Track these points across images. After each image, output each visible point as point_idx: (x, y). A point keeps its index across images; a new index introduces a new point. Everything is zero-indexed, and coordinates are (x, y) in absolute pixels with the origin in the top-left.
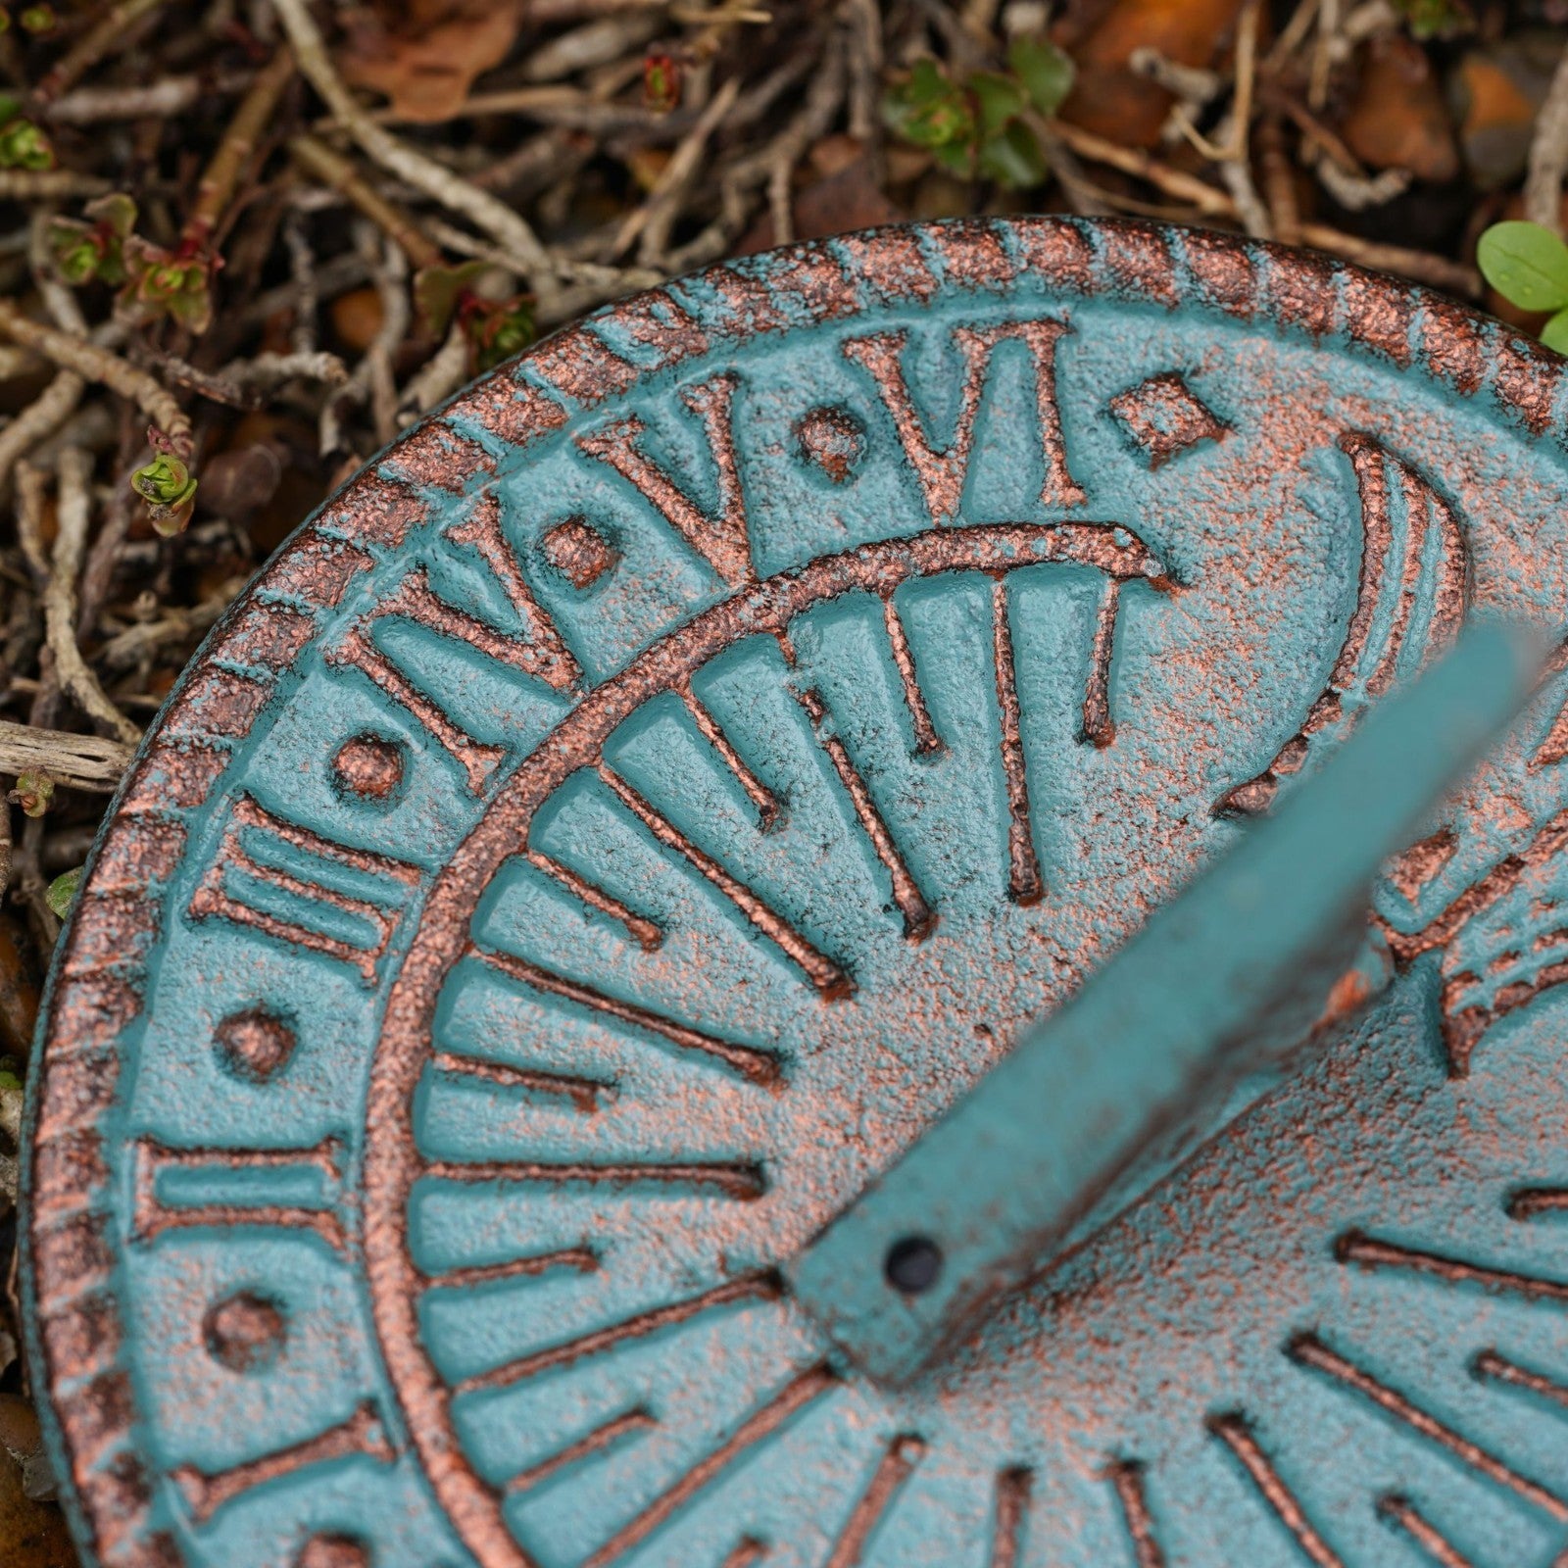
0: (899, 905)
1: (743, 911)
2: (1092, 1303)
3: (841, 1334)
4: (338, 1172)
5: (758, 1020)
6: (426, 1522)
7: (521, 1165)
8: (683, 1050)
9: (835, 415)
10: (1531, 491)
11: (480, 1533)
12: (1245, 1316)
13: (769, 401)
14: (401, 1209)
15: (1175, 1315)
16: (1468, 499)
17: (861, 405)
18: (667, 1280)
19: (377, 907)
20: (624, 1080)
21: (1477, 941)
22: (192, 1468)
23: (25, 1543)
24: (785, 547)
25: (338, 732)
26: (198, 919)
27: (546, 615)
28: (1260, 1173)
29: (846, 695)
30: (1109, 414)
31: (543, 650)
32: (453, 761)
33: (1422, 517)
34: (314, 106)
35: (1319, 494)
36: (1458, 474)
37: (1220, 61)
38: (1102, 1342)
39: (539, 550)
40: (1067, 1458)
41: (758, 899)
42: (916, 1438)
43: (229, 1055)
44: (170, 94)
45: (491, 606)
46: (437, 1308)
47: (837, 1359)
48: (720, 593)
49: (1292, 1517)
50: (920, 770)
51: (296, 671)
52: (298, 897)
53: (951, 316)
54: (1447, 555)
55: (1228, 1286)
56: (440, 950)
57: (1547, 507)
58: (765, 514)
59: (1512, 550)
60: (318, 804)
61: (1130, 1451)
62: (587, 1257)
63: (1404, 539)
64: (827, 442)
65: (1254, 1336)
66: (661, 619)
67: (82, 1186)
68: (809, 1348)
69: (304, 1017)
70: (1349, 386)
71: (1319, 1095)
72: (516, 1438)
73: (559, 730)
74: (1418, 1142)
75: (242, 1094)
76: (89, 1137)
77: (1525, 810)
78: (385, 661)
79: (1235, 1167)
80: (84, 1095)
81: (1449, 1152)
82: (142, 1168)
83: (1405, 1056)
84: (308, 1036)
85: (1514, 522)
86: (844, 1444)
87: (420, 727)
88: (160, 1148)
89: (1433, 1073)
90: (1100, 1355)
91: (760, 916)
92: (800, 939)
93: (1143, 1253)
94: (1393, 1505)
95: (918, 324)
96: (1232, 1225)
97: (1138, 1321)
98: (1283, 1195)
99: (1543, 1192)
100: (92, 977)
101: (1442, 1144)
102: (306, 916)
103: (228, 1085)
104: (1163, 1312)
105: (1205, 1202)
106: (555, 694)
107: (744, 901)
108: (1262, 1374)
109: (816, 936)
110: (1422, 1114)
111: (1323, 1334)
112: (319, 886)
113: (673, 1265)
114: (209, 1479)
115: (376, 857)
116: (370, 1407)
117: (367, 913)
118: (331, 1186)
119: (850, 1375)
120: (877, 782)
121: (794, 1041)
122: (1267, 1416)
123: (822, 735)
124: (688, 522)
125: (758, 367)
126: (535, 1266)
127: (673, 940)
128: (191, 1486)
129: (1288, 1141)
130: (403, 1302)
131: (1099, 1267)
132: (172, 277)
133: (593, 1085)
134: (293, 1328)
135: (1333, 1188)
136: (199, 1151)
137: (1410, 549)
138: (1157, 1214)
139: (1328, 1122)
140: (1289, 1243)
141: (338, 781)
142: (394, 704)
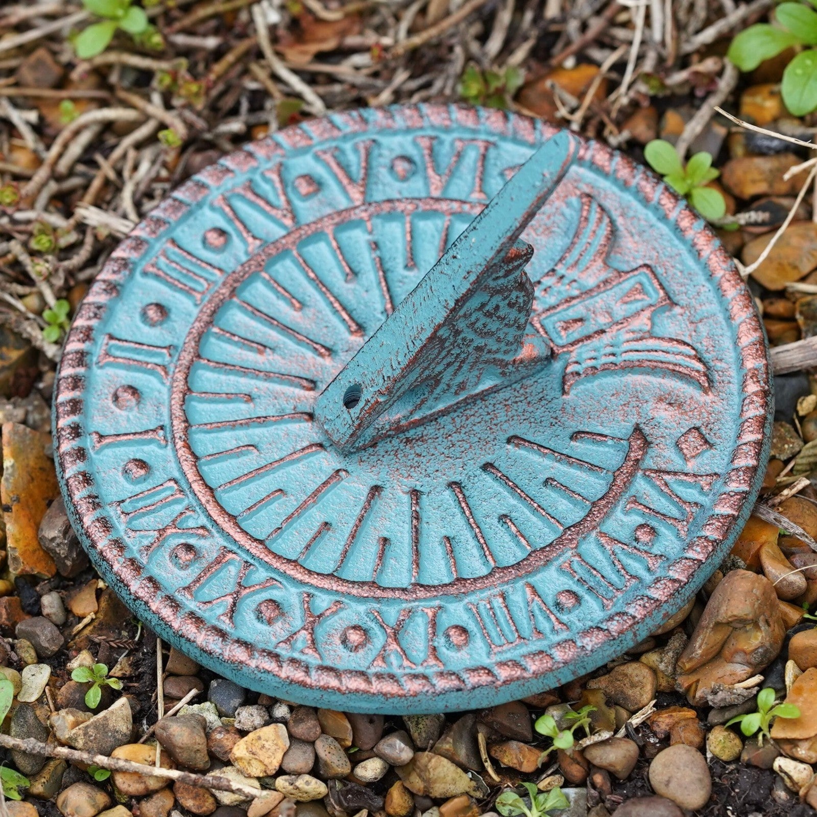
0: (386, 310)
1: (331, 303)
2: (420, 443)
3: (326, 427)
4: (170, 355)
5: (328, 339)
6: (173, 465)
7: (234, 366)
8: (299, 342)
9: (408, 159)
10: (643, 223)
11: (187, 467)
12: (470, 456)
13: (385, 152)
14: (189, 368)
15: (446, 452)
16: (620, 221)
17: (417, 159)
18: (274, 410)
19: (206, 280)
20: (277, 350)
21: (583, 352)
22: (97, 433)
23: (41, 469)
24: (378, 196)
25: (209, 226)
26: (145, 274)
27: (289, 202)
28: (489, 414)
29: (387, 245)
30: (502, 174)
31: (285, 212)
32: (244, 241)
33: (600, 220)
34: (259, 55)
35: (567, 211)
36: (618, 213)
37: (581, 96)
38: (419, 455)
39: (293, 183)
40: (396, 487)
41: (337, 300)
42: (346, 471)
43: (144, 314)
44: (211, 42)
45: (272, 197)
46: (193, 403)
47: (326, 444)
48: (351, 205)
49: (467, 513)
50: (406, 273)
51: (200, 205)
52: (181, 272)
53: (455, 135)
54: (605, 233)
55: (467, 446)
56: (223, 294)
57: (646, 229)
58: (374, 187)
59: (630, 239)
60: (196, 247)
61: (418, 488)
62: (249, 398)
63: (592, 225)
64: (401, 166)
65: (472, 462)
66: (328, 211)
67: (84, 342)
68: (317, 438)
69: (174, 310)
70: (588, 180)
71: (516, 394)
72: (210, 446)
73: (284, 237)
74: (547, 413)
75: (146, 329)
76: (90, 329)
77: (611, 317)
78: (230, 206)
79: (480, 411)
80: (92, 315)
81: (556, 418)
82: (105, 341)
83: (549, 387)
84: (173, 316)
85: (634, 231)
86: (321, 469)
87: (236, 230)
88: (111, 337)
89: (558, 394)
90: (416, 459)
91: (336, 305)
92: (349, 315)
93: (442, 431)
94: (503, 518)
95: (443, 136)
96: (474, 428)
97: (432, 451)
98: (494, 422)
99: (584, 432)
100: (104, 281)
101: (554, 415)
102: (183, 280)
103: (141, 325)
104: (443, 450)
105: (467, 419)
106: (284, 227)
107: (332, 299)
108: (470, 473)
109: (356, 317)
110: (549, 405)
111: (496, 464)
112: (188, 271)
113: (278, 406)
114: (101, 437)
115: (210, 265)
116: (162, 428)
117: (202, 281)
118: (167, 358)
119: (329, 449)
120: (389, 275)
121: (338, 347)
122: (469, 486)
123: (374, 255)
124: (345, 181)
125: (384, 140)
126: (231, 397)
127: (306, 310)
128: (95, 437)
129: (501, 406)
130: (181, 395)
131: (425, 433)
132: (194, 88)
133: (265, 347)
134: (142, 401)
135: (512, 423)
136: (126, 341)
137: (593, 228)
138: (450, 420)
139: (516, 402)
140: (492, 437)
141: (204, 241)
142: (230, 221)
